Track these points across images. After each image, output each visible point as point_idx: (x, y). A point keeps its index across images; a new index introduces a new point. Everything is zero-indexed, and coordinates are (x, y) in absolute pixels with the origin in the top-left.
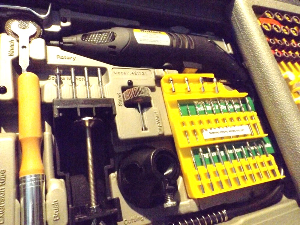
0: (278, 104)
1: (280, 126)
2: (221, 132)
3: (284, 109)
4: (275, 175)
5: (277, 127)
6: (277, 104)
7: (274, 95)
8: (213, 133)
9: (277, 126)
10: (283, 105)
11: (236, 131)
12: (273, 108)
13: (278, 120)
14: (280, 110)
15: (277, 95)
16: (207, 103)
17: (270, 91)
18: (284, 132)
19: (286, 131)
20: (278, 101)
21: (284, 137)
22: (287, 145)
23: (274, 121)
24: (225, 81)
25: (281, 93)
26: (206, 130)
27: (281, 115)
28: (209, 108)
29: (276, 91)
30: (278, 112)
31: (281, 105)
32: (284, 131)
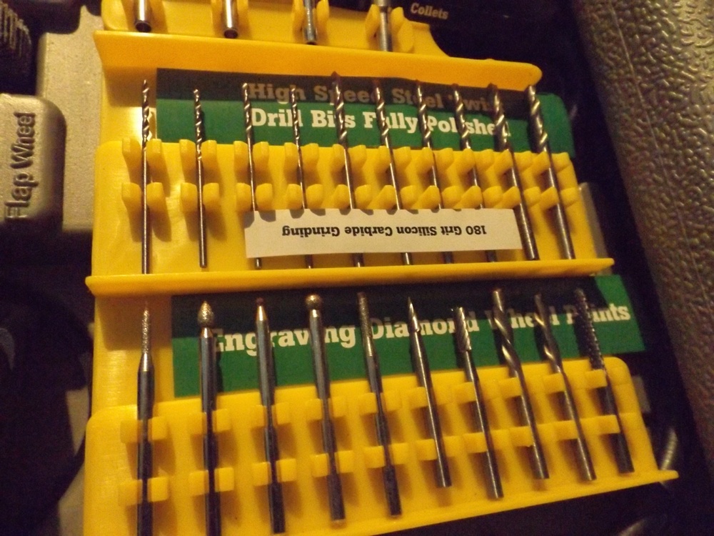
0: (678, 100)
1: (673, 218)
2: (348, 230)
3: (705, 126)
4: (624, 463)
5: (662, 222)
6: (672, 100)
7: (660, 60)
8: (305, 232)
9: (665, 216)
10: (703, 104)
11: (439, 230)
12: (653, 126)
13: (670, 183)
14: (684, 132)
15: (675, 53)
16: (317, 98)
17: (643, 43)
18: (694, 247)
19: (702, 242)
20: (677, 89)
21: (692, 271)
22: (703, 314)
23: (651, 195)
24: (443, 15)
25: (701, 43)
26: (269, 215)
27: (686, 156)
28: (321, 118)
29: (671, 33)
30: (673, 144)
31: (692, 103)
32: (696, 241)
